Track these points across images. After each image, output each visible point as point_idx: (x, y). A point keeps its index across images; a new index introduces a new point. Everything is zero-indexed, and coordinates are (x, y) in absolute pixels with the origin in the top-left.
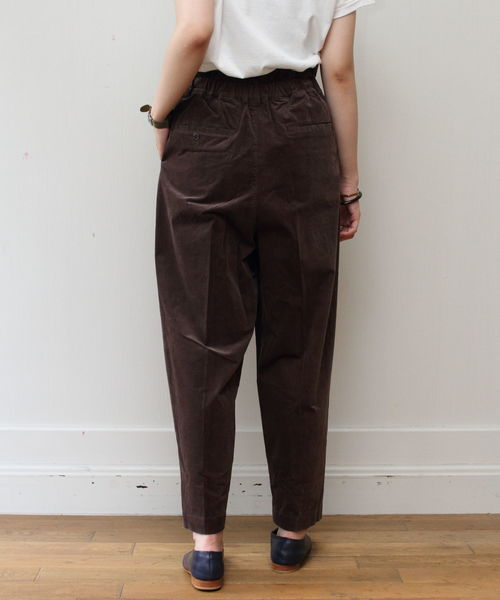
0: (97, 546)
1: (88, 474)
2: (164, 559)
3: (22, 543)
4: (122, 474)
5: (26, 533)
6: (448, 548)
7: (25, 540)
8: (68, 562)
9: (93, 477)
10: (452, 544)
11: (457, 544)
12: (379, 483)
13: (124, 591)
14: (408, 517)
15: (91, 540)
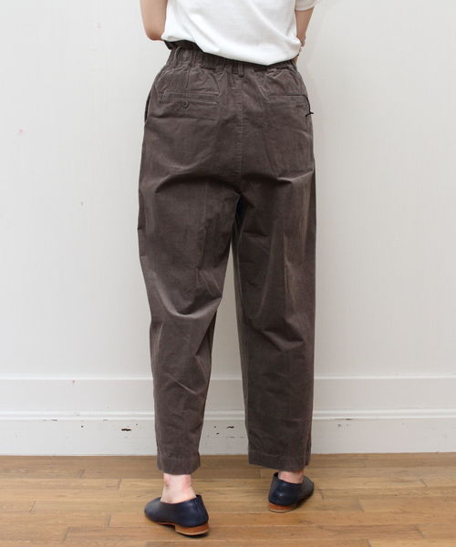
0: (86, 482)
1: (78, 418)
2: (147, 492)
3: (19, 480)
4: (108, 419)
7: (21, 477)
8: (61, 496)
9: (82, 421)
12: (339, 425)
13: (112, 521)
14: (366, 455)
15: (81, 478)
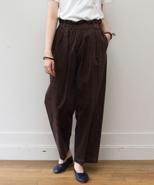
0: (30, 170)
2: (51, 174)
4: (38, 147)
5: (8, 166)
6: (141, 170)
7: (7, 168)
8: (21, 175)
9: (29, 148)
10: (142, 169)
11: (144, 169)
12: (119, 150)
15: (28, 168)
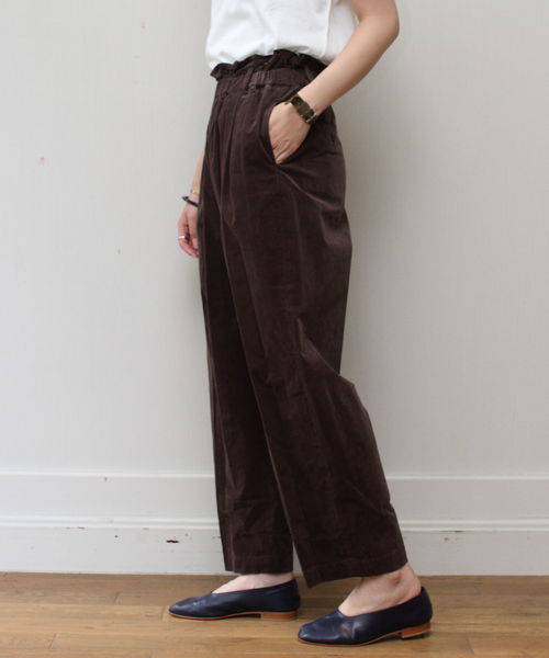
0: (121, 609)
1: (110, 526)
3: (35, 605)
4: (150, 527)
7: (37, 602)
8: (87, 628)
9: (116, 530)
10: (532, 610)
12: (446, 539)
15: (114, 603)
